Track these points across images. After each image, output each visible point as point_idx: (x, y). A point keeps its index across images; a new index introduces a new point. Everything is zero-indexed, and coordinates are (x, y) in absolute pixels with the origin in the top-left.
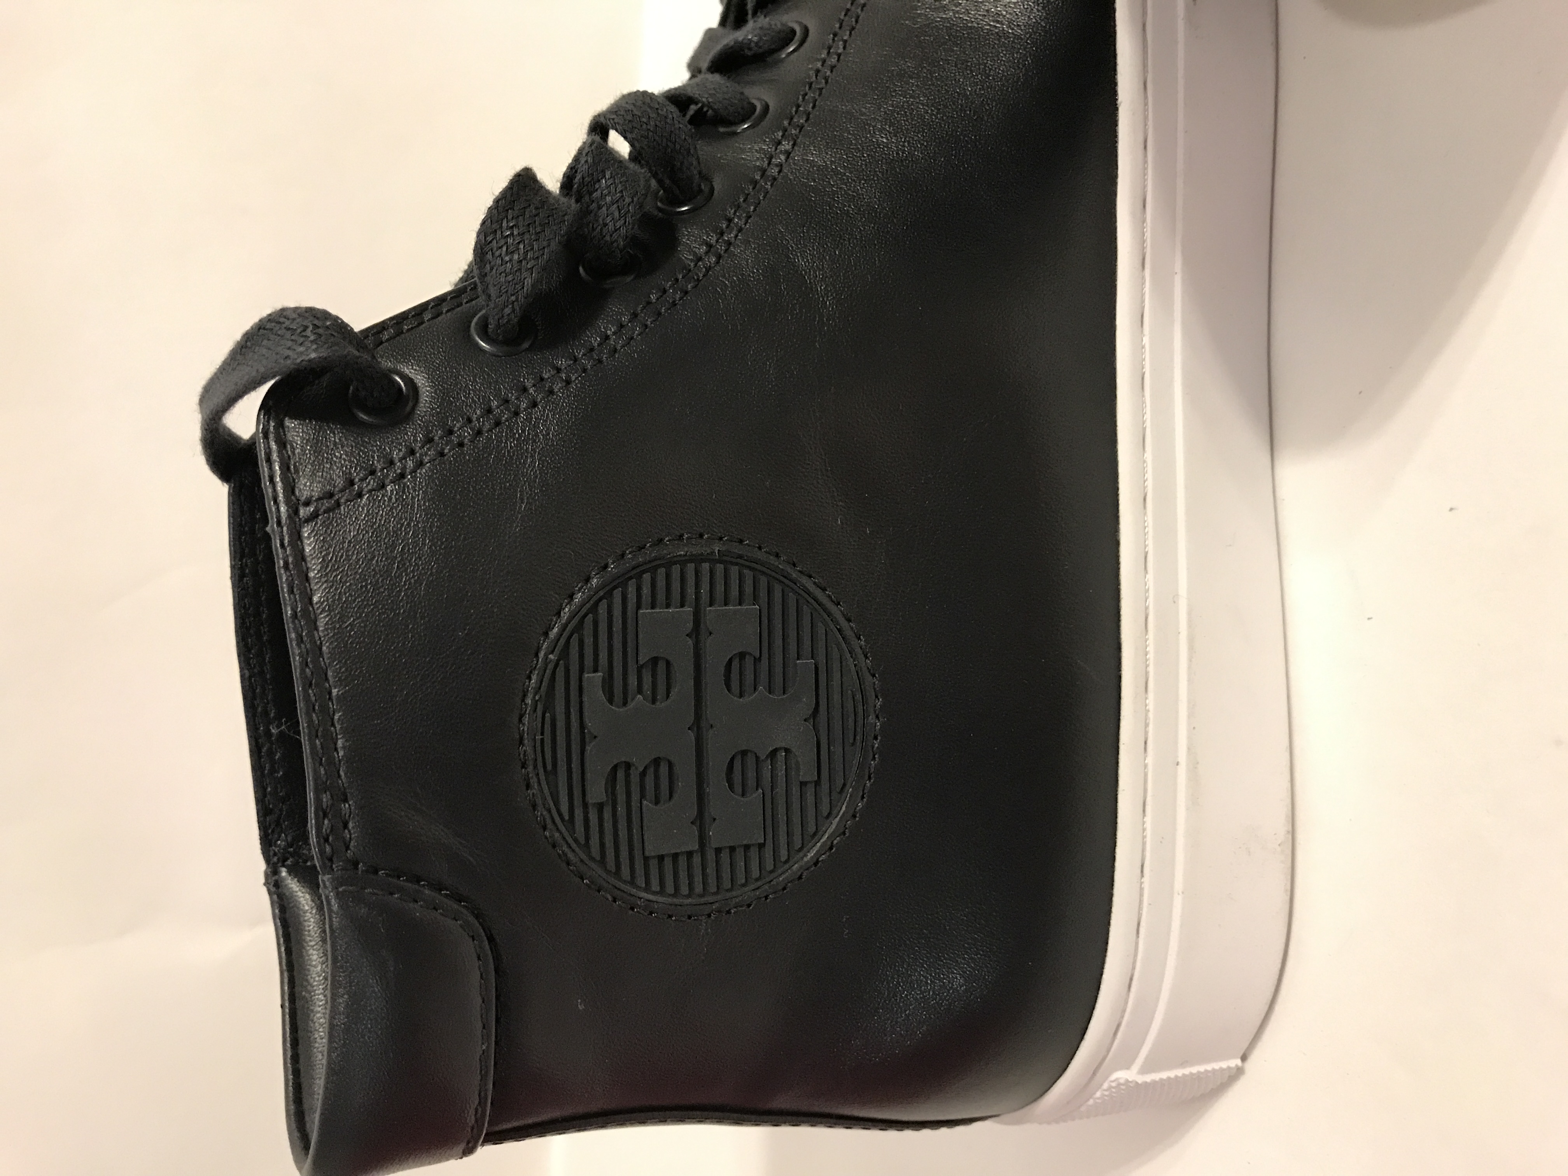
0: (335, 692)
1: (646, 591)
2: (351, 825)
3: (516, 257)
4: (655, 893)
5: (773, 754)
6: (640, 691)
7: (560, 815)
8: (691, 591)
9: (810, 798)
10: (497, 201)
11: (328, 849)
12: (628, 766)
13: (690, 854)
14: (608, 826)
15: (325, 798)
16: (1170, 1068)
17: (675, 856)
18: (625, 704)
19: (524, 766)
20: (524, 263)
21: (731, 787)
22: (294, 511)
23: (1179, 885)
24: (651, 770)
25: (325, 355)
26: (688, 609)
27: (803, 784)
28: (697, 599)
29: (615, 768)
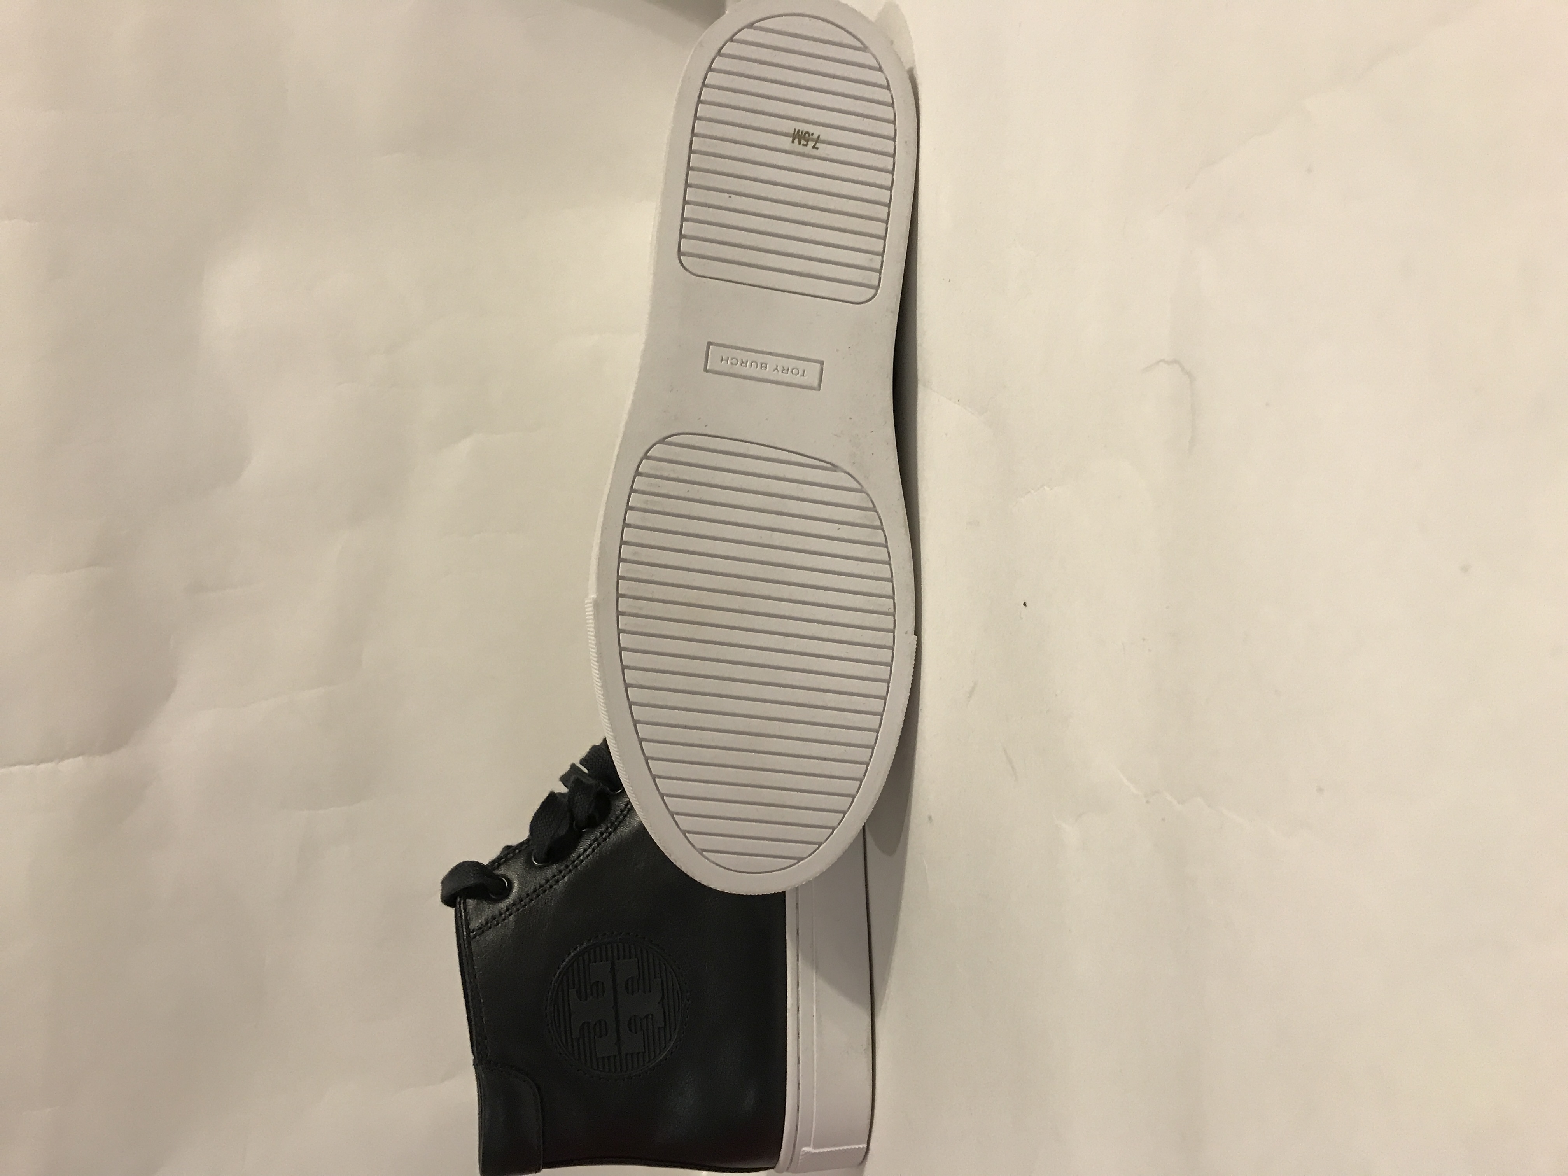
0: (482, 1001)
1: (592, 956)
2: (488, 1048)
3: (542, 835)
4: (601, 1071)
5: (647, 1017)
6: (592, 994)
7: (562, 1043)
8: (610, 954)
9: (662, 1034)
10: (536, 814)
11: (481, 1056)
12: (589, 1023)
13: (615, 1056)
14: (582, 1047)
15: (480, 1038)
16: (828, 1147)
17: (609, 1057)
18: (586, 999)
19: (548, 1025)
20: (545, 837)
21: (630, 1030)
22: (468, 934)
23: (815, 1068)
24: (598, 1024)
25: (475, 882)
26: (609, 962)
27: (659, 1028)
28: (613, 956)
29: (583, 1024)
